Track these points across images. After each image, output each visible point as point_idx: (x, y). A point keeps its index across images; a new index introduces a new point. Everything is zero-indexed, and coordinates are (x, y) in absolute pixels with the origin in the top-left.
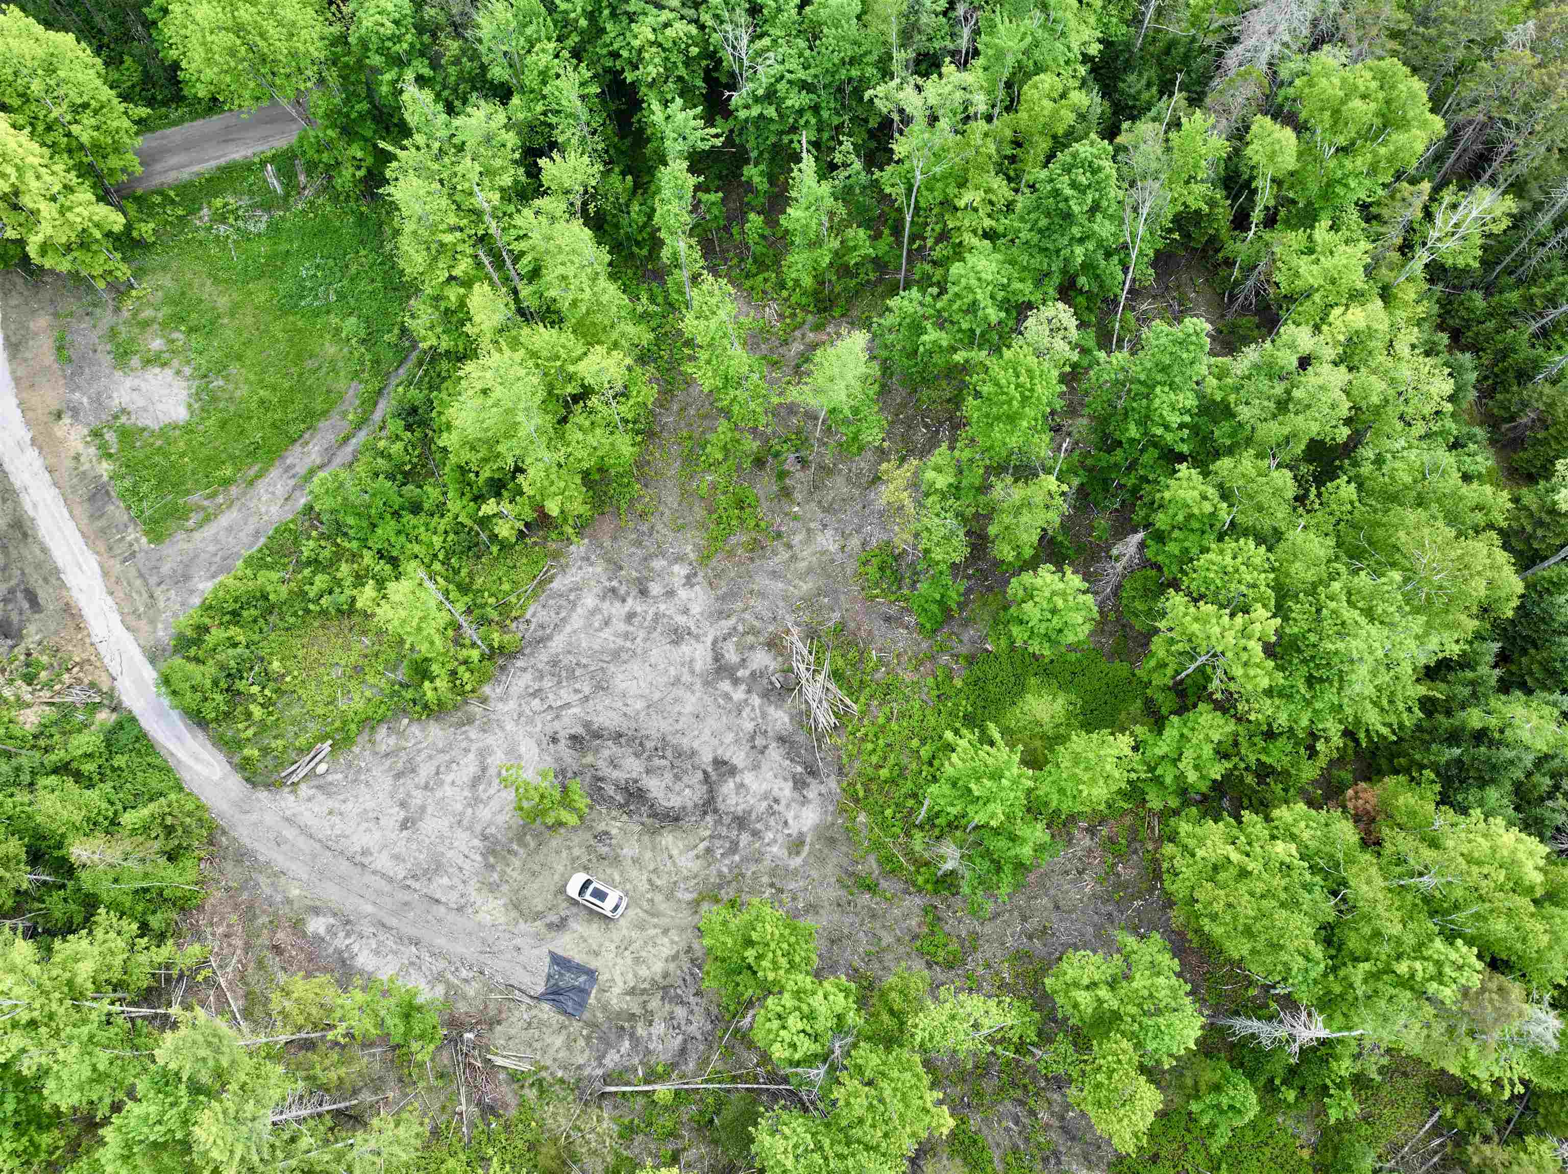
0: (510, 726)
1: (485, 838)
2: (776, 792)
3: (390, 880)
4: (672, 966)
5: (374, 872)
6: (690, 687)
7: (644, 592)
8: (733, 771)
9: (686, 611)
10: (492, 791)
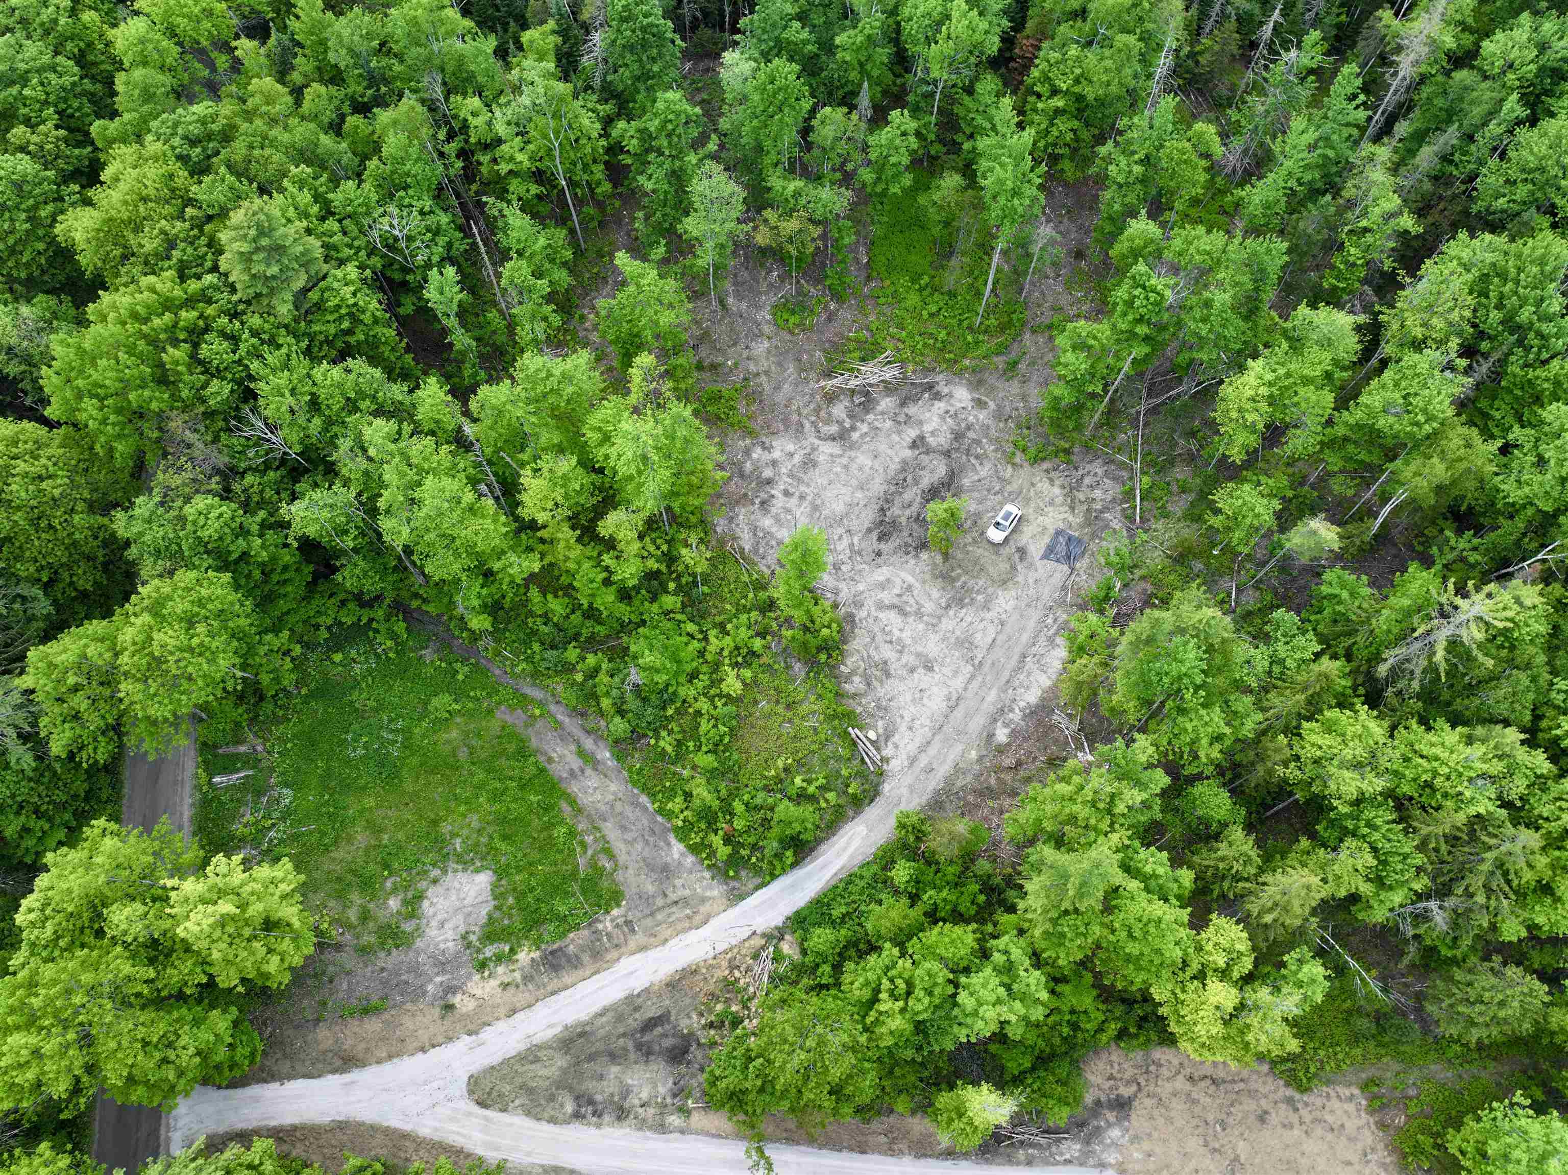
0: (861, 587)
1: (948, 607)
2: (941, 411)
3: (973, 677)
4: (1057, 482)
5: (966, 689)
6: (852, 459)
7: (769, 482)
8: (922, 438)
9: (791, 455)
10: (912, 601)
